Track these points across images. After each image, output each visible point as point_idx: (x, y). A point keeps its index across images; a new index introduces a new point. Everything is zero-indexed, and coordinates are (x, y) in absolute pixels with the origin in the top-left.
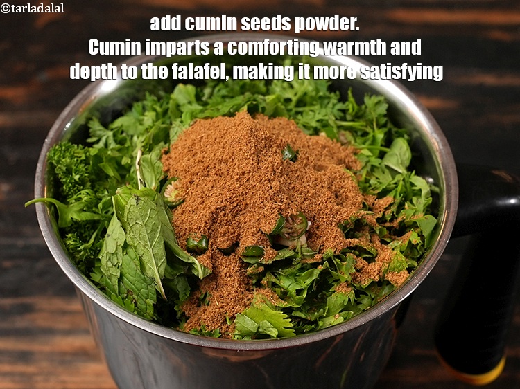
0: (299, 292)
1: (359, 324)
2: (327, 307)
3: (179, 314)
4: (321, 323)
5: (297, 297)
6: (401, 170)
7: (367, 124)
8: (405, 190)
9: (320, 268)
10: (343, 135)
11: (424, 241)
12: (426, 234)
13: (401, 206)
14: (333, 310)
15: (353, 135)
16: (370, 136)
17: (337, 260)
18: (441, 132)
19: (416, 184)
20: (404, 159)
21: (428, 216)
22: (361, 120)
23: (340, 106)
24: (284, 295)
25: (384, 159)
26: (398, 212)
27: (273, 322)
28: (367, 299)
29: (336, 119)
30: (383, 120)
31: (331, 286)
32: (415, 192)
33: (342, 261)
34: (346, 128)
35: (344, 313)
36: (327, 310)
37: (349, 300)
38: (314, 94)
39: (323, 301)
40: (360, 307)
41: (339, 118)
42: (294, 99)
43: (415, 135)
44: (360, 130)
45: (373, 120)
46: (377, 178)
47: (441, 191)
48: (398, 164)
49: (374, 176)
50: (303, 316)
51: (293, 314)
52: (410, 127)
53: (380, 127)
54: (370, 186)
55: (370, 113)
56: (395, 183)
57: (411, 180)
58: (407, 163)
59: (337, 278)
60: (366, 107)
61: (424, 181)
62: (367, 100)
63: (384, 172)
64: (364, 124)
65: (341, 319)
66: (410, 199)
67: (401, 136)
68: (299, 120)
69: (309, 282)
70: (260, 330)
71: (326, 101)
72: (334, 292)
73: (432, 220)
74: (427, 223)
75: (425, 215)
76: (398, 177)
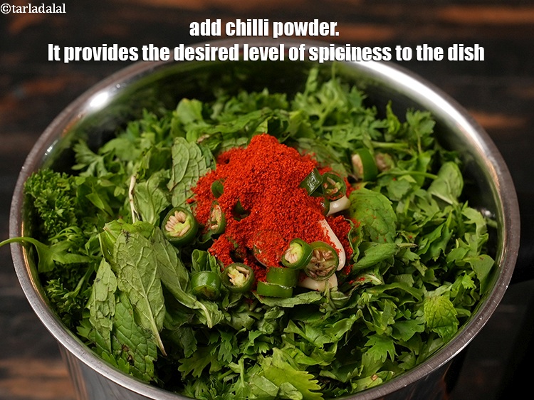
0: (328, 347)
1: (400, 387)
2: (362, 366)
3: (184, 376)
4: (354, 386)
5: (326, 353)
6: (451, 200)
7: (409, 145)
8: (455, 224)
9: (354, 318)
10: (382, 159)
11: (478, 287)
12: (481, 278)
13: (451, 244)
14: (369, 370)
15: (393, 159)
16: (414, 159)
17: (373, 308)
18: (499, 154)
19: (469, 217)
20: (455, 187)
21: (483, 256)
22: (402, 141)
23: (377, 124)
24: (310, 350)
25: (431, 188)
26: (448, 251)
27: (296, 383)
28: (409, 357)
29: (373, 139)
30: (430, 141)
31: (366, 340)
32: (468, 227)
33: (379, 309)
34: (385, 151)
35: (382, 372)
36: (362, 369)
37: (389, 357)
38: (345, 109)
39: (358, 359)
40: (401, 366)
41: (375, 138)
42: (322, 116)
43: (468, 158)
44: (402, 152)
45: (417, 141)
46: (422, 211)
47: (500, 225)
48: (447, 194)
49: (418, 207)
50: (333, 376)
51: (321, 374)
52: (462, 149)
53: (425, 149)
54: (414, 220)
55: (414, 132)
56: (444, 217)
57: (463, 213)
58: (459, 192)
59: (372, 330)
60: (409, 125)
61: (479, 213)
62: (409, 116)
63: (430, 204)
64: (406, 145)
65: (380, 381)
66: (462, 235)
67: (451, 159)
68: (328, 140)
69: (340, 334)
70: (281, 394)
71: (360, 119)
72: (371, 347)
73: (488, 261)
74: (483, 264)
75: (480, 254)
76: (448, 210)
